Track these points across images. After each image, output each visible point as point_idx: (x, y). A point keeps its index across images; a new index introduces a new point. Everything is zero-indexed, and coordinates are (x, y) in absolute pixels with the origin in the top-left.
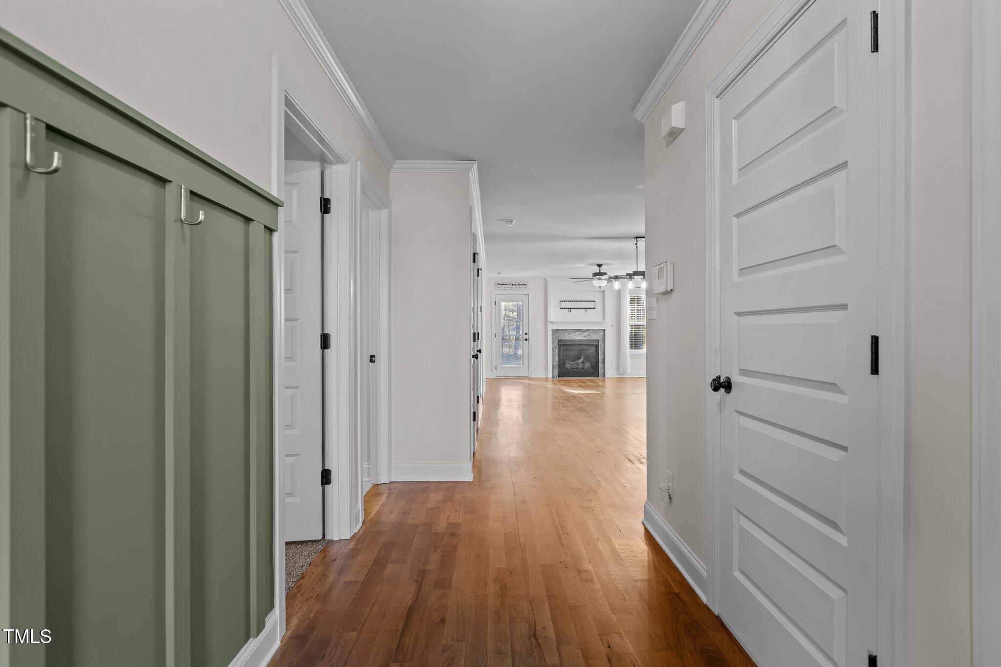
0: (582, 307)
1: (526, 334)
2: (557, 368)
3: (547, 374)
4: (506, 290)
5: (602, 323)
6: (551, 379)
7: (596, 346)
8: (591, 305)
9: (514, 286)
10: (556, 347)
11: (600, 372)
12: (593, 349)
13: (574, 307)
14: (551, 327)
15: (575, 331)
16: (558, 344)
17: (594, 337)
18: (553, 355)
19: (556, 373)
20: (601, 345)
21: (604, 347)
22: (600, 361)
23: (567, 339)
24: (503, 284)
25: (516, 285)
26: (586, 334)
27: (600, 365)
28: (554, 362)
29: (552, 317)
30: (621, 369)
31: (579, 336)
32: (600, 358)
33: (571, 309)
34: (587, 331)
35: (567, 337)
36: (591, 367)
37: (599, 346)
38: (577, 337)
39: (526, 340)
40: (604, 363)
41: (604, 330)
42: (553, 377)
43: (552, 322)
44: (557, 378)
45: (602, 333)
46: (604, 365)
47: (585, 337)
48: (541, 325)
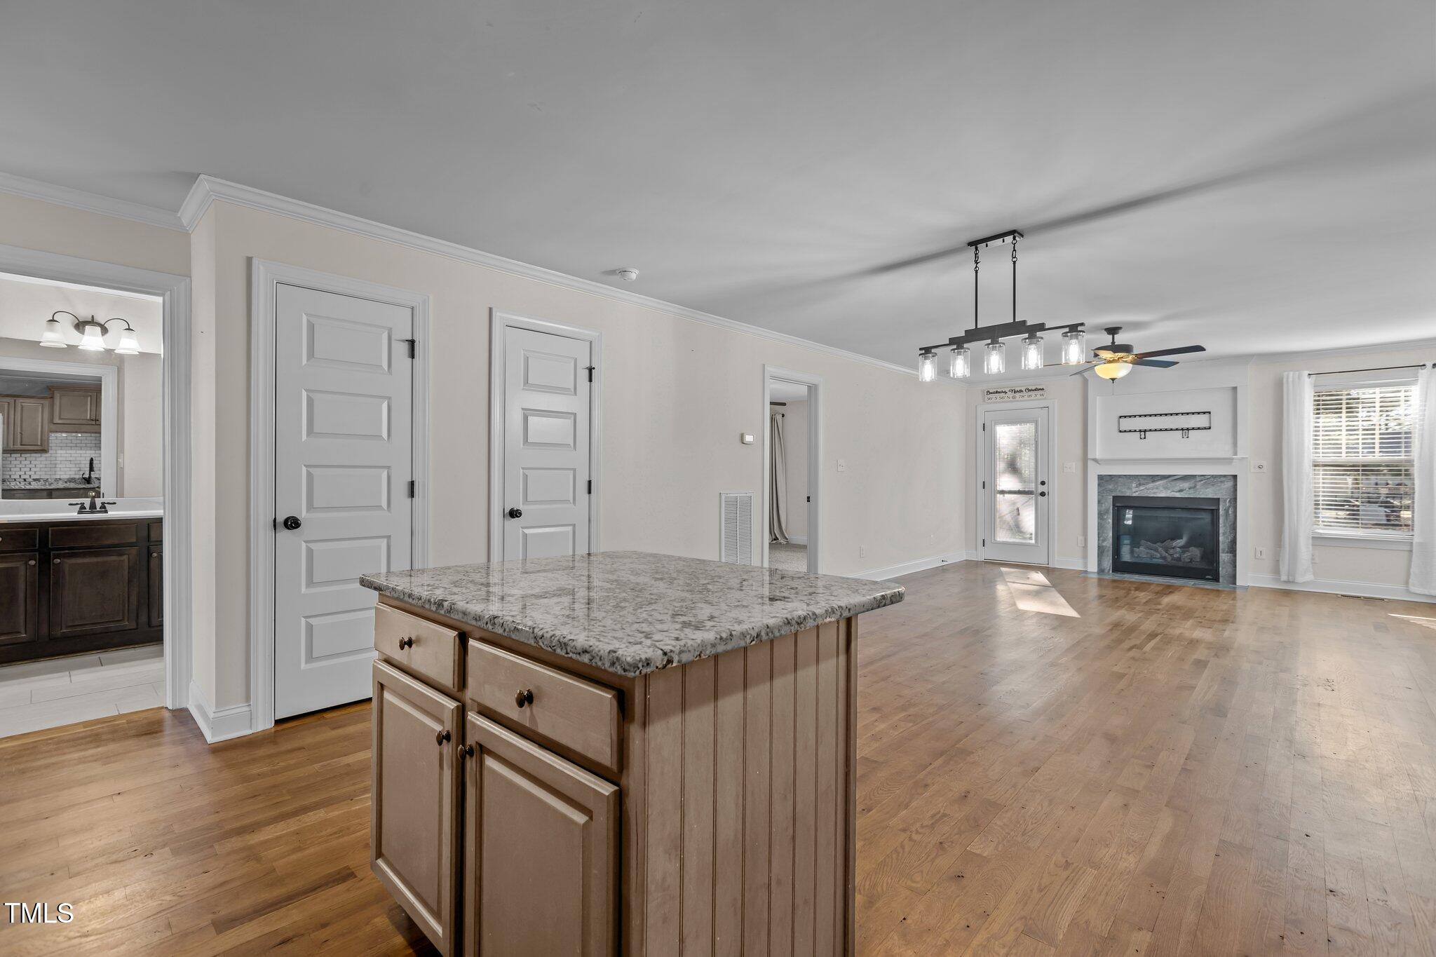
0: (1174, 427)
1: (1043, 483)
2: (1111, 552)
3: (1086, 564)
4: (1003, 402)
5: (1228, 461)
6: (1095, 576)
7: (1214, 513)
8: (1201, 421)
9: (1017, 395)
10: (1108, 510)
11: (1223, 571)
12: (1206, 518)
13: (1153, 428)
14: (1094, 472)
15: (1154, 478)
16: (1114, 505)
17: (1208, 493)
18: (1101, 527)
19: (1108, 563)
20: (1227, 511)
21: (1236, 516)
22: (1221, 547)
23: (1134, 495)
24: (997, 392)
25: (1021, 391)
26: (1186, 485)
27: (1224, 557)
28: (1104, 541)
29: (1097, 451)
30: (1284, 569)
31: (1166, 488)
32: (1223, 540)
33: (1145, 431)
34: (1185, 478)
35: (1134, 491)
36: (1202, 558)
37: (1221, 512)
38: (1161, 491)
39: (1043, 494)
40: (1233, 549)
41: (1235, 477)
42: (1101, 571)
43: (1095, 460)
44: (1110, 576)
45: (1230, 484)
46: (1235, 556)
47: (1181, 491)
48: (1074, 467)
